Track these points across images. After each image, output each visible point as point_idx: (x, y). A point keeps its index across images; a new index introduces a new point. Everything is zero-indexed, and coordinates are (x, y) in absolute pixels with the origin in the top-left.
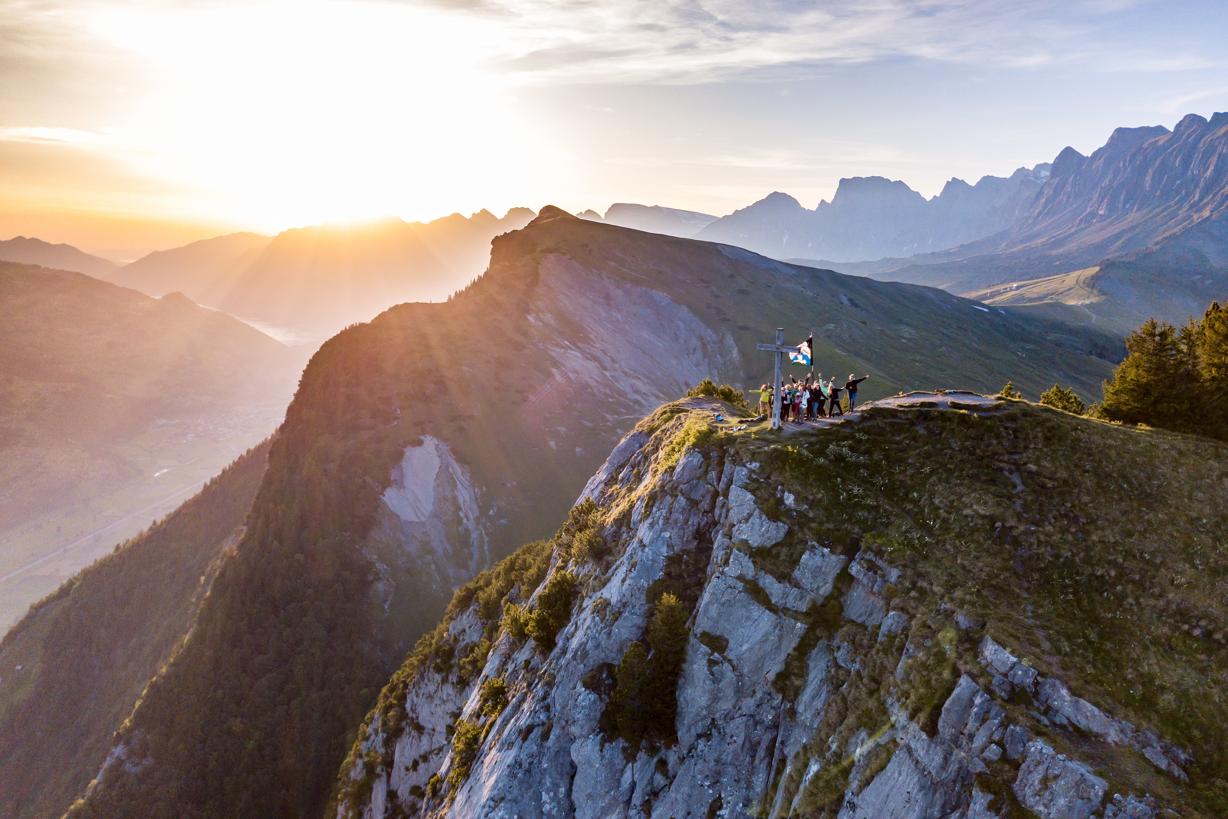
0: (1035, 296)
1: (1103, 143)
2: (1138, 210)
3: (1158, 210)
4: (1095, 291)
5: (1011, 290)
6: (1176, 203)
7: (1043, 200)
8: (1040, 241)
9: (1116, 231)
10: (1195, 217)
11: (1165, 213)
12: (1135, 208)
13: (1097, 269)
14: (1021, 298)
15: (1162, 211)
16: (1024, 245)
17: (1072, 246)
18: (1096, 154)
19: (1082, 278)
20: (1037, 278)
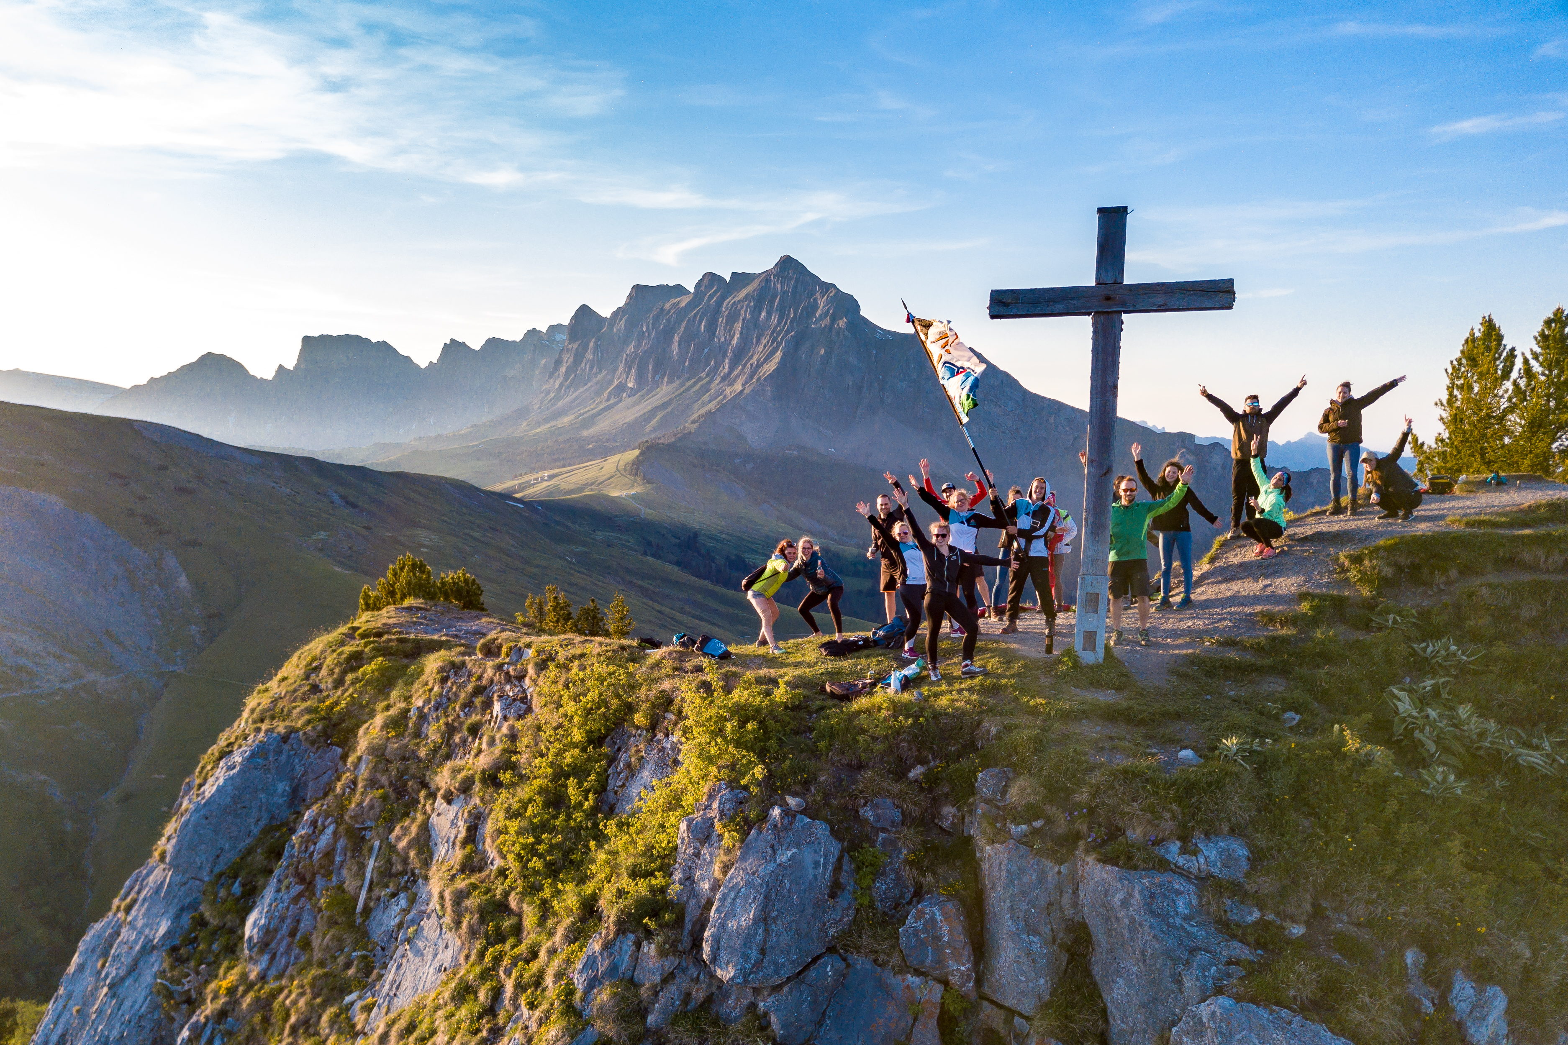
0: (571, 487)
1: (621, 303)
2: (670, 382)
3: (688, 384)
4: (638, 479)
5: (543, 480)
6: (708, 375)
7: (563, 370)
8: (566, 420)
9: (649, 408)
10: (728, 391)
11: (696, 388)
12: (666, 380)
13: (637, 452)
14: (556, 489)
15: (695, 384)
16: (549, 425)
17: (603, 425)
18: (615, 314)
19: (621, 463)
20: (570, 465)
